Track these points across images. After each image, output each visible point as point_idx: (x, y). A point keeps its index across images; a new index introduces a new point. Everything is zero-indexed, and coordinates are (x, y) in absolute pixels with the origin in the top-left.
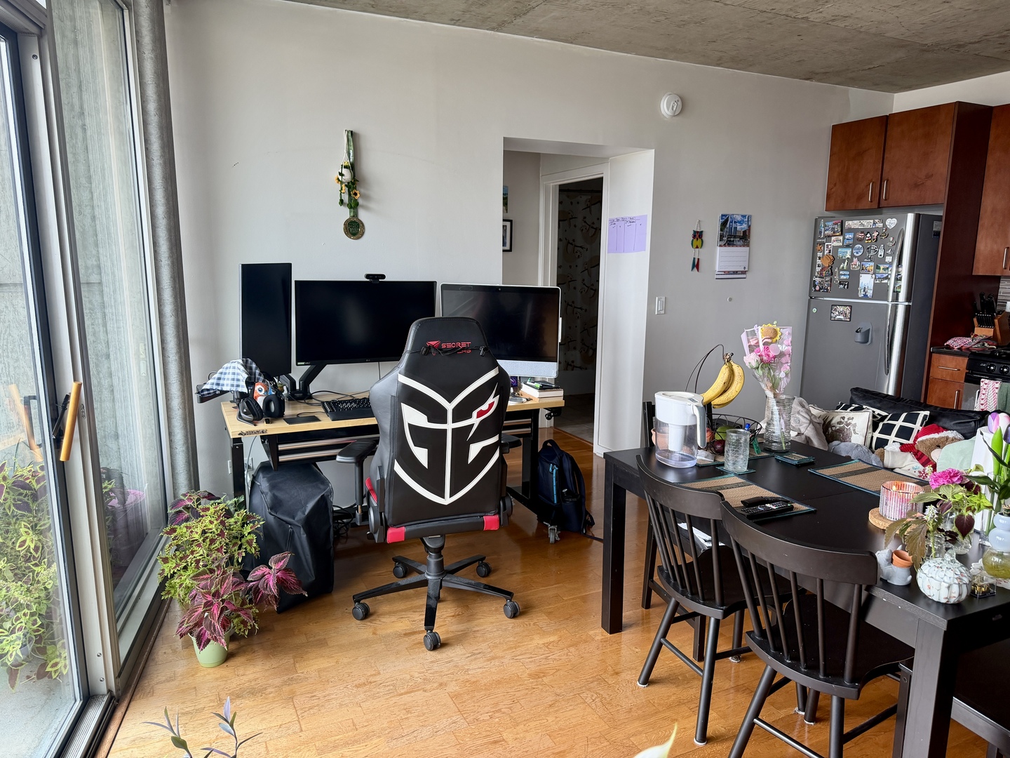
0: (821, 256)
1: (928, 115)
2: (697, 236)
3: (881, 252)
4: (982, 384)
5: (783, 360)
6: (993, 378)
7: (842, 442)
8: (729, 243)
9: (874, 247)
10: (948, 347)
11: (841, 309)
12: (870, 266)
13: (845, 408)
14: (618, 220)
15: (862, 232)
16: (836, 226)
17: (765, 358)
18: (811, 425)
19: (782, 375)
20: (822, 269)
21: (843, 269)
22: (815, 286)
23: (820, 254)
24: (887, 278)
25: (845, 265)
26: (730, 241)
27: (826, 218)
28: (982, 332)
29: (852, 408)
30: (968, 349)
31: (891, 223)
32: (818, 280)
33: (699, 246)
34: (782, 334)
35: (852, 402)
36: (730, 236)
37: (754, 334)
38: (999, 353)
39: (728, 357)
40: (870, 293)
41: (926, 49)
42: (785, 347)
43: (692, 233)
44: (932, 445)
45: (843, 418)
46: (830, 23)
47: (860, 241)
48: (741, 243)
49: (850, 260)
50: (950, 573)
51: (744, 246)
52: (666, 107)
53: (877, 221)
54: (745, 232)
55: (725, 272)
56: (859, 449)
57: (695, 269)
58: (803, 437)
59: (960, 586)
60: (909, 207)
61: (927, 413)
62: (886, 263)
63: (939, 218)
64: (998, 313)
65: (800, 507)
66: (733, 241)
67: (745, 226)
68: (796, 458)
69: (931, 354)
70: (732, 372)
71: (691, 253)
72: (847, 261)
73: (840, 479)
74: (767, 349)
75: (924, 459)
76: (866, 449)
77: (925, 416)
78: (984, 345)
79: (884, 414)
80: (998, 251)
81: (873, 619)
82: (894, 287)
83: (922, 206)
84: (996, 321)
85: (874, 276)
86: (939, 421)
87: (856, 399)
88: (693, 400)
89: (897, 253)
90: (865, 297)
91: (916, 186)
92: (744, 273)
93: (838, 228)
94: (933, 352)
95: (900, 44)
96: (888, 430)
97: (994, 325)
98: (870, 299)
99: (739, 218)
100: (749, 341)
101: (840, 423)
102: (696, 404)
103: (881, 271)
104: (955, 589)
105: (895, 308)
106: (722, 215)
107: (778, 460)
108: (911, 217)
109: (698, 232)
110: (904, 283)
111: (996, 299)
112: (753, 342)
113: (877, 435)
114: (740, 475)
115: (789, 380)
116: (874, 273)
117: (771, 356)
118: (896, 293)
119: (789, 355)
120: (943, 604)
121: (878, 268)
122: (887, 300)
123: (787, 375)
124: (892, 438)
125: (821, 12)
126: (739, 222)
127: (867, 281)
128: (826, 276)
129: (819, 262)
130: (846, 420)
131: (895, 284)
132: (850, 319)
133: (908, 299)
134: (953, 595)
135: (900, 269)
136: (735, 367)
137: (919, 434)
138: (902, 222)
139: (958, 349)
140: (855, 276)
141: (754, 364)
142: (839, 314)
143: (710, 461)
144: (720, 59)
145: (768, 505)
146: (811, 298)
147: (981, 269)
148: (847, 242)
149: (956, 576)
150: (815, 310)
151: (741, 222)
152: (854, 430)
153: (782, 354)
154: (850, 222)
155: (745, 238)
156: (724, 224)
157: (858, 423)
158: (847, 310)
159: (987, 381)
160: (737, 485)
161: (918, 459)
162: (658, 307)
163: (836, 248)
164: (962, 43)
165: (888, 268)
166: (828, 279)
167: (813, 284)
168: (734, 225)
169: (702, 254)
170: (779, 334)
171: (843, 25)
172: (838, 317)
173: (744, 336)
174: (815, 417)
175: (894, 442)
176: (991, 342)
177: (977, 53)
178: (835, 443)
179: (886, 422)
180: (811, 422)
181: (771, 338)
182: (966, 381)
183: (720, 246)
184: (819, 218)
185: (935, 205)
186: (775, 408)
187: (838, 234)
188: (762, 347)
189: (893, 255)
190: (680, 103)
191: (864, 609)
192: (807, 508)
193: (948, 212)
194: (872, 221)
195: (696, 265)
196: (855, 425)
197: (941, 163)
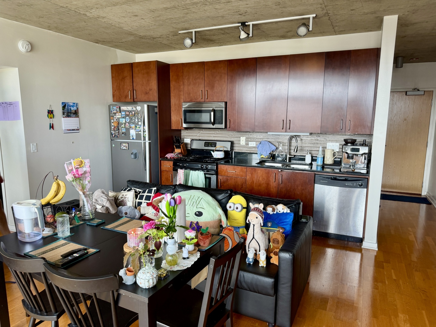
0: (113, 122)
1: (147, 64)
2: (50, 112)
3: (137, 120)
4: (178, 171)
5: (87, 175)
6: (181, 168)
7: (123, 206)
8: (68, 116)
9: (133, 118)
10: (167, 158)
11: (124, 144)
12: (133, 126)
13: (125, 190)
14: (3, 103)
15: (128, 112)
16: (117, 109)
17: (77, 176)
18: (108, 202)
19: (87, 182)
20: (114, 127)
21: (123, 128)
22: (112, 135)
23: (112, 121)
24: (140, 131)
25: (123, 126)
26: (69, 115)
27: (113, 105)
28: (177, 151)
29: (128, 190)
30: (173, 158)
31: (139, 108)
32: (113, 132)
33: (52, 117)
34: (85, 163)
35: (128, 187)
36: (68, 113)
37: (71, 163)
38: (183, 159)
39: (56, 178)
40: (135, 138)
41: (141, 37)
42: (86, 168)
43: (47, 111)
44: (158, 202)
45: (123, 195)
46: (97, 19)
47: (128, 115)
48: (74, 116)
49: (125, 124)
50: (148, 275)
51: (76, 117)
52: (22, 47)
53: (133, 107)
54: (75, 111)
55: (68, 130)
56: (130, 208)
57: (52, 129)
58: (105, 207)
59: (153, 279)
60: (145, 101)
61: (155, 188)
62: (139, 125)
63: (156, 107)
64: (182, 143)
65: (92, 251)
66: (70, 115)
67: (75, 108)
68: (96, 222)
69: (160, 161)
70: (59, 185)
71: (48, 121)
72: (124, 124)
73: (115, 229)
74: (77, 171)
75: (156, 208)
76: (133, 208)
77: (155, 190)
78: (178, 156)
79: (140, 190)
80: (178, 120)
81: (122, 304)
82: (143, 135)
83: (150, 101)
84: (181, 146)
85: (135, 130)
86: (160, 191)
87: (129, 185)
88: (34, 204)
89: (143, 121)
90: (133, 139)
91: (146, 93)
92: (78, 130)
93: (118, 110)
94: (161, 160)
95: (130, 34)
96: (141, 198)
97: (181, 148)
98: (135, 140)
99: (72, 104)
100: (68, 168)
101: (122, 198)
102: (36, 206)
103: (138, 128)
104: (151, 281)
105: (145, 143)
106: (63, 103)
107: (88, 225)
108: (146, 106)
109: (50, 111)
110: (147, 133)
111: (181, 138)
112: (70, 168)
113: (138, 200)
114: (65, 239)
115: (90, 185)
116: (135, 129)
117: (80, 174)
118: (144, 138)
119: (89, 172)
120: (148, 289)
121: (136, 127)
122: (141, 140)
123: (89, 182)
124: (143, 201)
125: (91, 13)
126: (72, 106)
127: (133, 132)
128: (116, 131)
129: (112, 124)
130: (124, 196)
131: (143, 134)
132: (128, 148)
133: (149, 140)
134: (151, 284)
135: (145, 128)
136: (60, 182)
137: (154, 197)
138: (143, 108)
139: (170, 158)
140: (128, 130)
141: (71, 179)
142: (124, 146)
143: (51, 233)
144: (49, 27)
145: (75, 255)
146: (111, 140)
147: (174, 127)
148: (123, 116)
149: (151, 275)
150: (114, 145)
151: (73, 106)
152: (128, 200)
153: (85, 172)
154: (123, 107)
155: (76, 113)
156: (64, 107)
157: (129, 197)
158: (127, 145)
159: (180, 170)
160: (63, 245)
161: (154, 208)
162: (33, 148)
163: (119, 118)
164: (154, 37)
165: (140, 127)
166: (117, 132)
167: (112, 134)
168: (69, 108)
169: (54, 121)
170: (84, 163)
171: (103, 21)
172: (123, 148)
173: (65, 165)
174: (110, 197)
175: (144, 202)
176: (180, 155)
177: (161, 42)
178: (120, 207)
179: (141, 194)
180: (108, 200)
181: (79, 165)
182: (173, 170)
183: (64, 117)
184: (110, 105)
185: (154, 101)
186: (85, 200)
187: (119, 112)
188: (74, 170)
189: (141, 121)
190: (30, 46)
191: (116, 301)
192: (96, 250)
193: (159, 104)
194: (131, 107)
195: (52, 127)
196: (128, 198)
197: (154, 85)
